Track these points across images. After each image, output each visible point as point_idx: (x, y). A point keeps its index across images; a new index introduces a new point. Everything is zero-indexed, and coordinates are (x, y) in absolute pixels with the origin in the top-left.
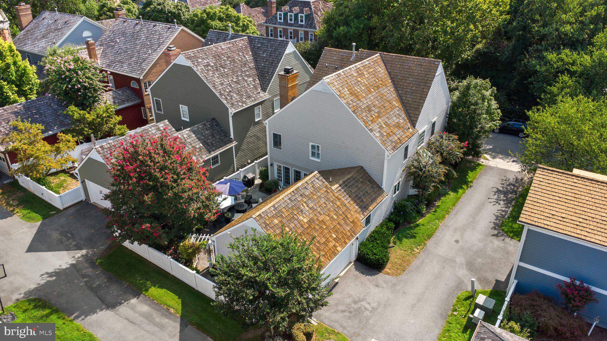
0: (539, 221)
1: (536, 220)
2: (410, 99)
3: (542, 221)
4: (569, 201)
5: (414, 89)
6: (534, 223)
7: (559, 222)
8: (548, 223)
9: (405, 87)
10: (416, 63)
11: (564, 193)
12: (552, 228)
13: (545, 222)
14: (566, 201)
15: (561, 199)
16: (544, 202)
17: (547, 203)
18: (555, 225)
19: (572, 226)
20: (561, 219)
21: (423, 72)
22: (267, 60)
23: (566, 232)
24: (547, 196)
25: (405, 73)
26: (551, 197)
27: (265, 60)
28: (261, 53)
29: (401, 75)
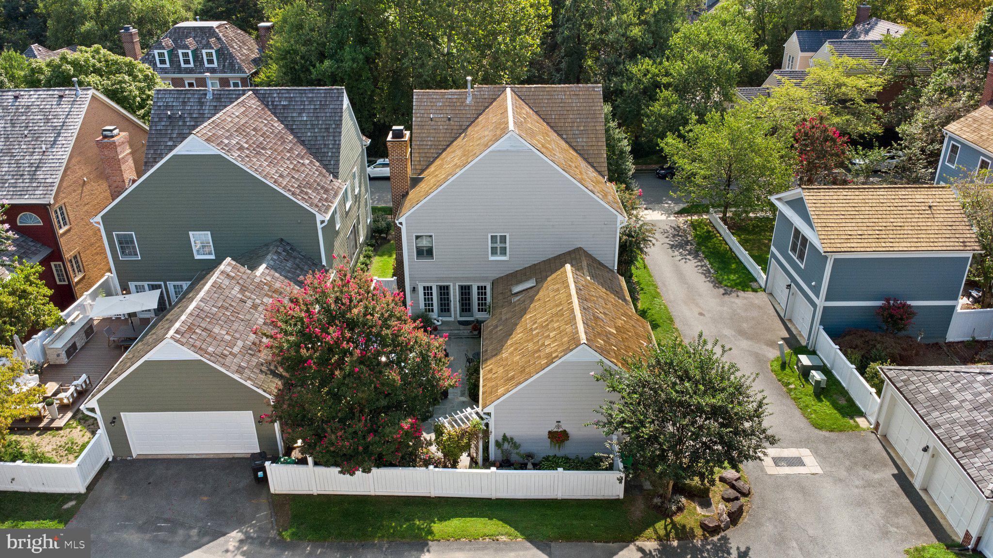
0: (843, 245)
1: (839, 245)
2: (584, 144)
3: (845, 245)
4: (854, 217)
5: (582, 128)
6: (839, 250)
7: (860, 241)
8: (852, 245)
9: (569, 129)
10: (568, 93)
11: (844, 209)
12: (859, 249)
13: (849, 245)
14: (852, 217)
15: (846, 217)
16: (833, 225)
17: (836, 225)
18: (859, 245)
19: (874, 240)
20: (860, 237)
21: (585, 105)
22: (312, 125)
23: (874, 249)
24: (831, 217)
25: (560, 109)
26: (835, 217)
27: (309, 126)
28: (295, 115)
29: (555, 113)
